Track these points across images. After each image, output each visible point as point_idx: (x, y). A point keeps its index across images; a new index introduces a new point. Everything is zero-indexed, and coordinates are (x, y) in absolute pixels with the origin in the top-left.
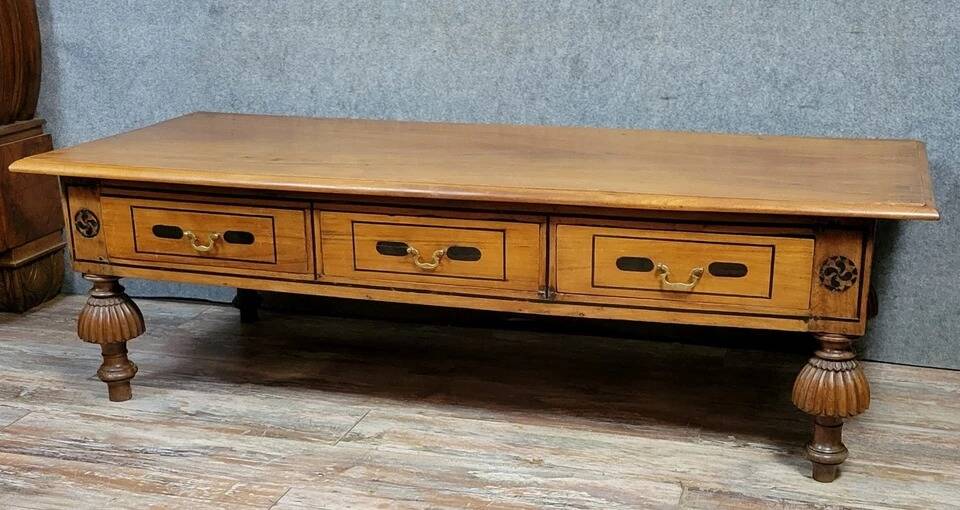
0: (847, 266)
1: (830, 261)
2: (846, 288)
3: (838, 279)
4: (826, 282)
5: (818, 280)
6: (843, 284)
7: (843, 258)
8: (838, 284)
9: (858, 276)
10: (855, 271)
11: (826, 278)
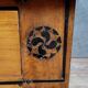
0: (52, 35)
1: (35, 32)
2: (52, 55)
3: (44, 48)
4: (33, 52)
5: (26, 50)
6: (49, 52)
7: (48, 28)
8: (44, 52)
9: (62, 44)
10: (59, 40)
11: (33, 47)
